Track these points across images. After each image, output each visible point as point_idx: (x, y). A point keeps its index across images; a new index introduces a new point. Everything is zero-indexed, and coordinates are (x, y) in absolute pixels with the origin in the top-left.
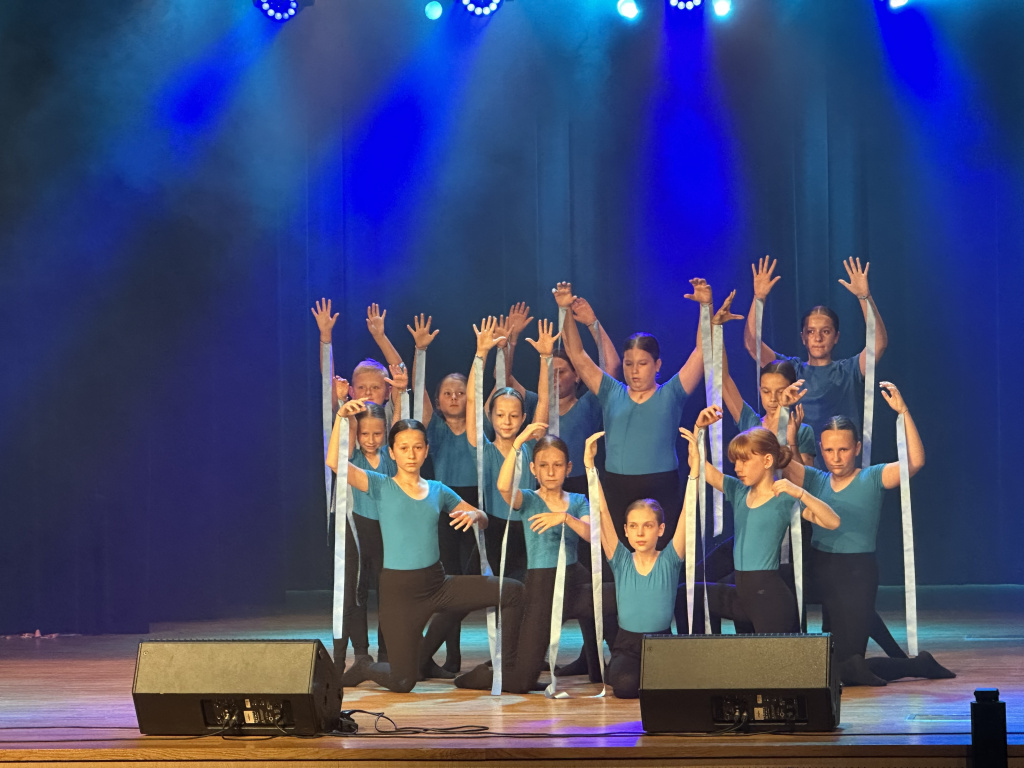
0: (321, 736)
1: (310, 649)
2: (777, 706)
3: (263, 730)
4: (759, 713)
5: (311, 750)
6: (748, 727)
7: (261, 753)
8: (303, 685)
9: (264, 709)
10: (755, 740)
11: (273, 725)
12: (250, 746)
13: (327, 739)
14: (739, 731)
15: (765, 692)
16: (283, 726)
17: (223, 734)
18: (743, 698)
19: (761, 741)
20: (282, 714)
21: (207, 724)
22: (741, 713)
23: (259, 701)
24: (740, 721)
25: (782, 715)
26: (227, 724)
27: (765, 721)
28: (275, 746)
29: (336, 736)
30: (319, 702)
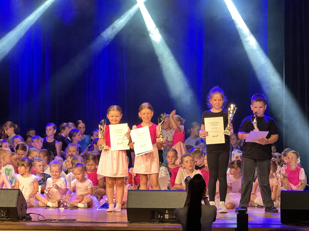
0: (20, 221)
1: (16, 192)
2: (173, 214)
4: (167, 216)
5: (16, 226)
6: (163, 221)
8: (13, 205)
9: (0, 212)
10: (165, 225)
11: (3, 217)
13: (21, 222)
14: (160, 222)
15: (168, 209)
16: (7, 218)
18: (162, 211)
19: (167, 225)
20: (6, 213)
22: (161, 216)
24: (160, 219)
27: (168, 219)
28: (4, 225)
29: (24, 221)
30: (19, 210)
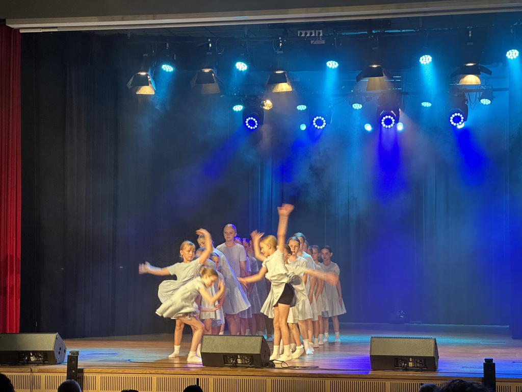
0: (263, 368)
1: (260, 338)
2: (417, 362)
3: (244, 366)
4: (411, 364)
5: (260, 373)
6: (407, 369)
7: (243, 373)
8: (257, 351)
9: (244, 358)
10: (409, 373)
11: (247, 364)
12: (239, 371)
13: (265, 369)
14: (403, 370)
15: (412, 357)
16: (250, 364)
17: (230, 367)
18: (405, 359)
19: (411, 374)
20: (250, 360)
21: (225, 363)
22: (404, 364)
23: (243, 356)
24: (404, 367)
25: (418, 365)
26: (232, 363)
27: (413, 367)
28: (248, 371)
29: (268, 368)
30: (262, 357)
